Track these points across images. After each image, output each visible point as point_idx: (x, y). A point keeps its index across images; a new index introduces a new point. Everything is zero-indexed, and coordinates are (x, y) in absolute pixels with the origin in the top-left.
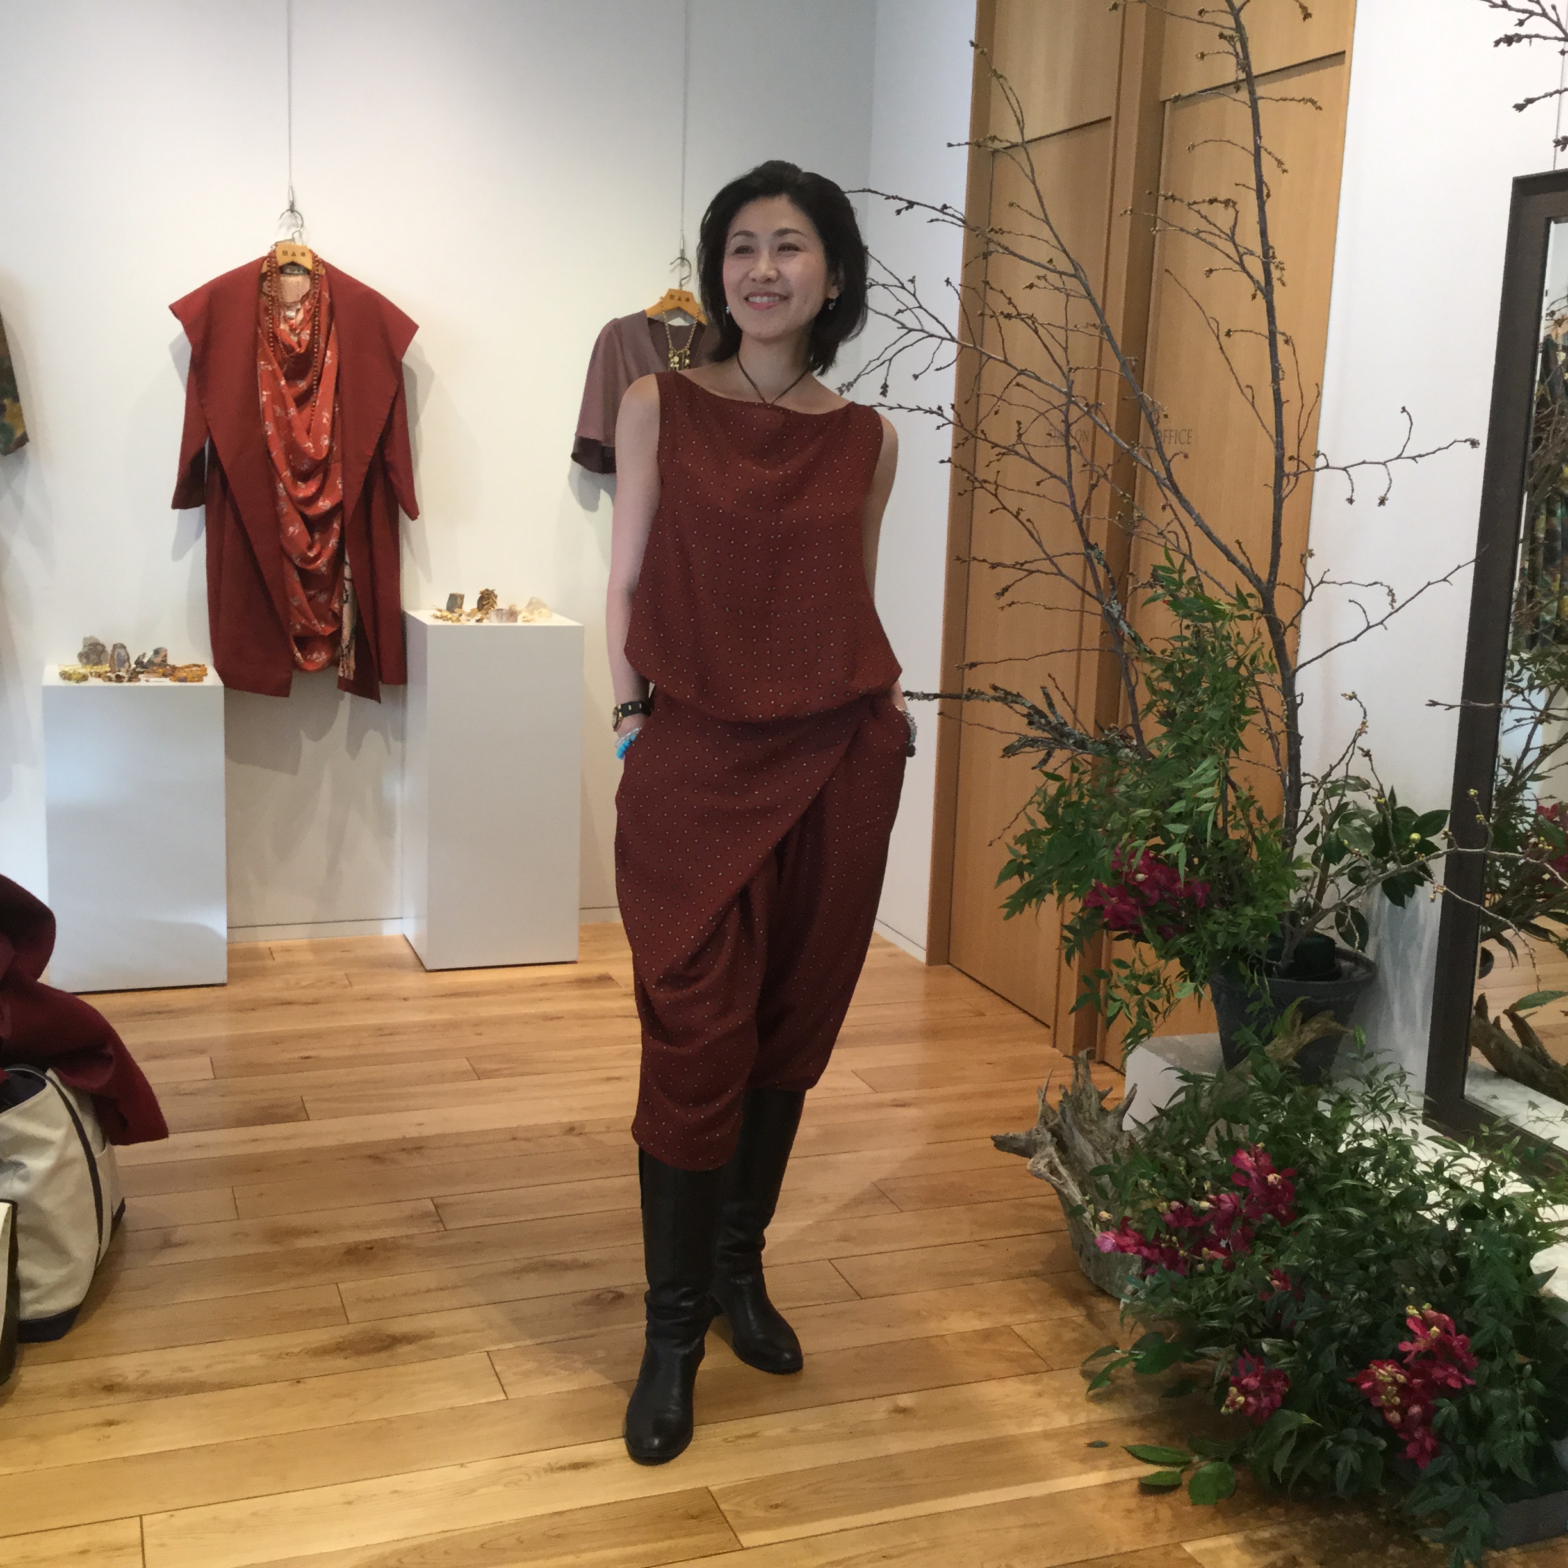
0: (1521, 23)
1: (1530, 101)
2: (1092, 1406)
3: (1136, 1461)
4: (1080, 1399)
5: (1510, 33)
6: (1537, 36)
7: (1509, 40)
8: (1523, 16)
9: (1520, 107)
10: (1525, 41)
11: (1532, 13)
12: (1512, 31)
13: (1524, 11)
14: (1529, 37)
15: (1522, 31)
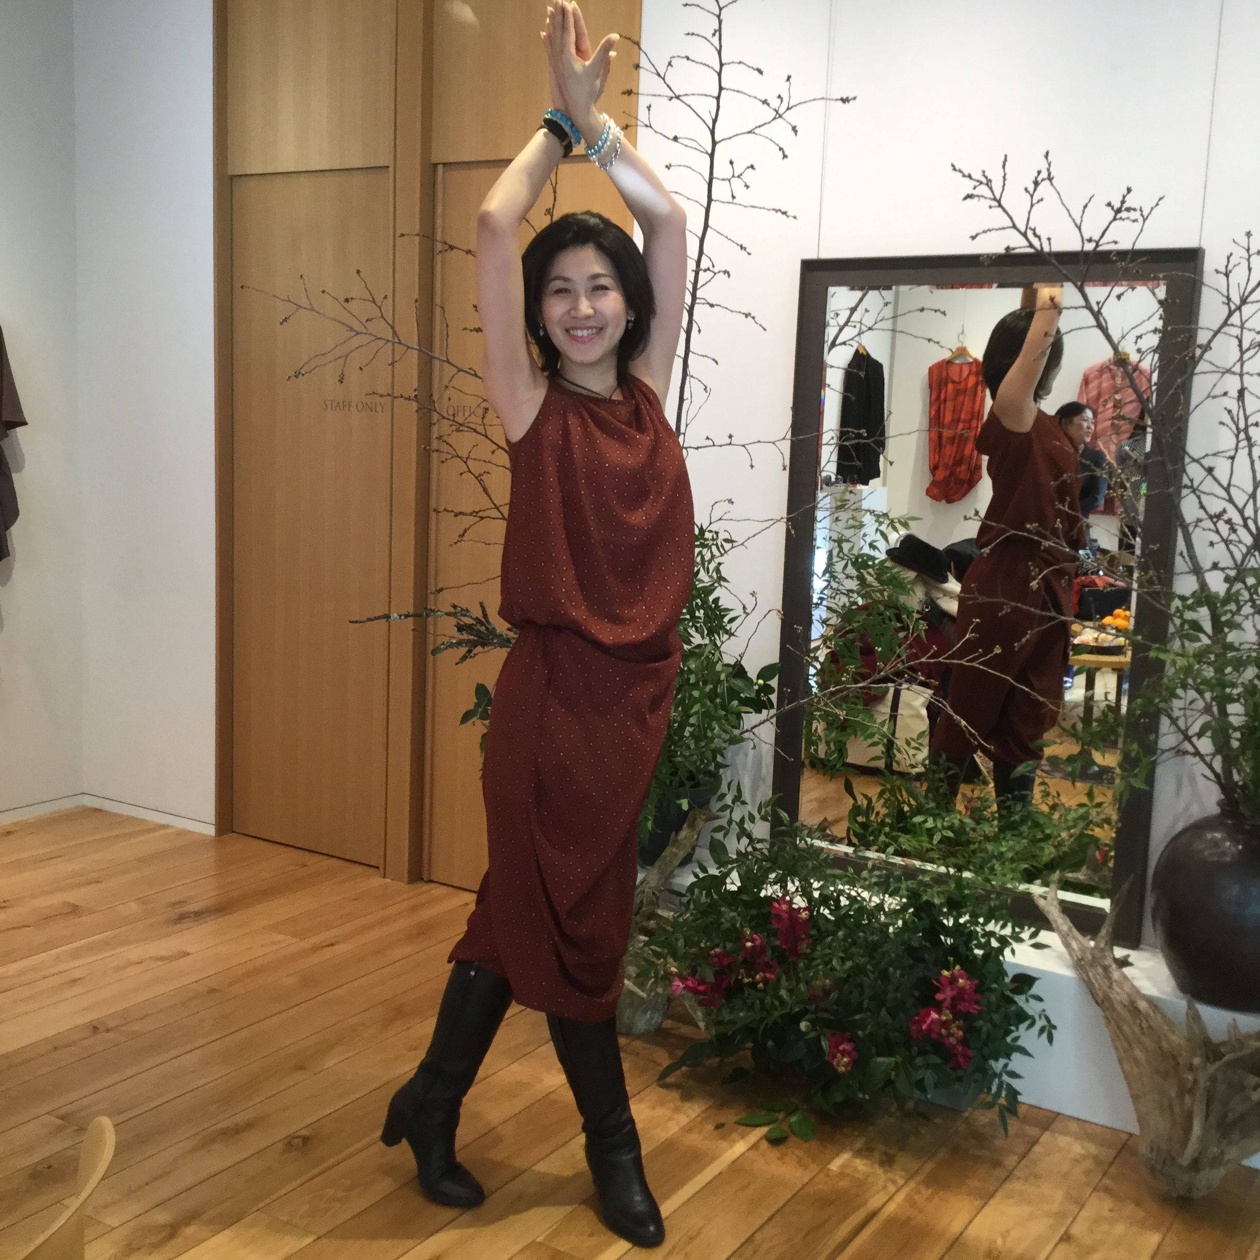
0: (975, 188)
1: (977, 235)
2: (687, 1105)
3: (749, 1129)
4: (679, 1103)
5: (970, 193)
6: (982, 196)
7: (969, 196)
8: (977, 184)
9: (973, 238)
10: (976, 199)
11: (981, 183)
12: (971, 192)
13: (978, 181)
14: (978, 196)
15: (975, 192)
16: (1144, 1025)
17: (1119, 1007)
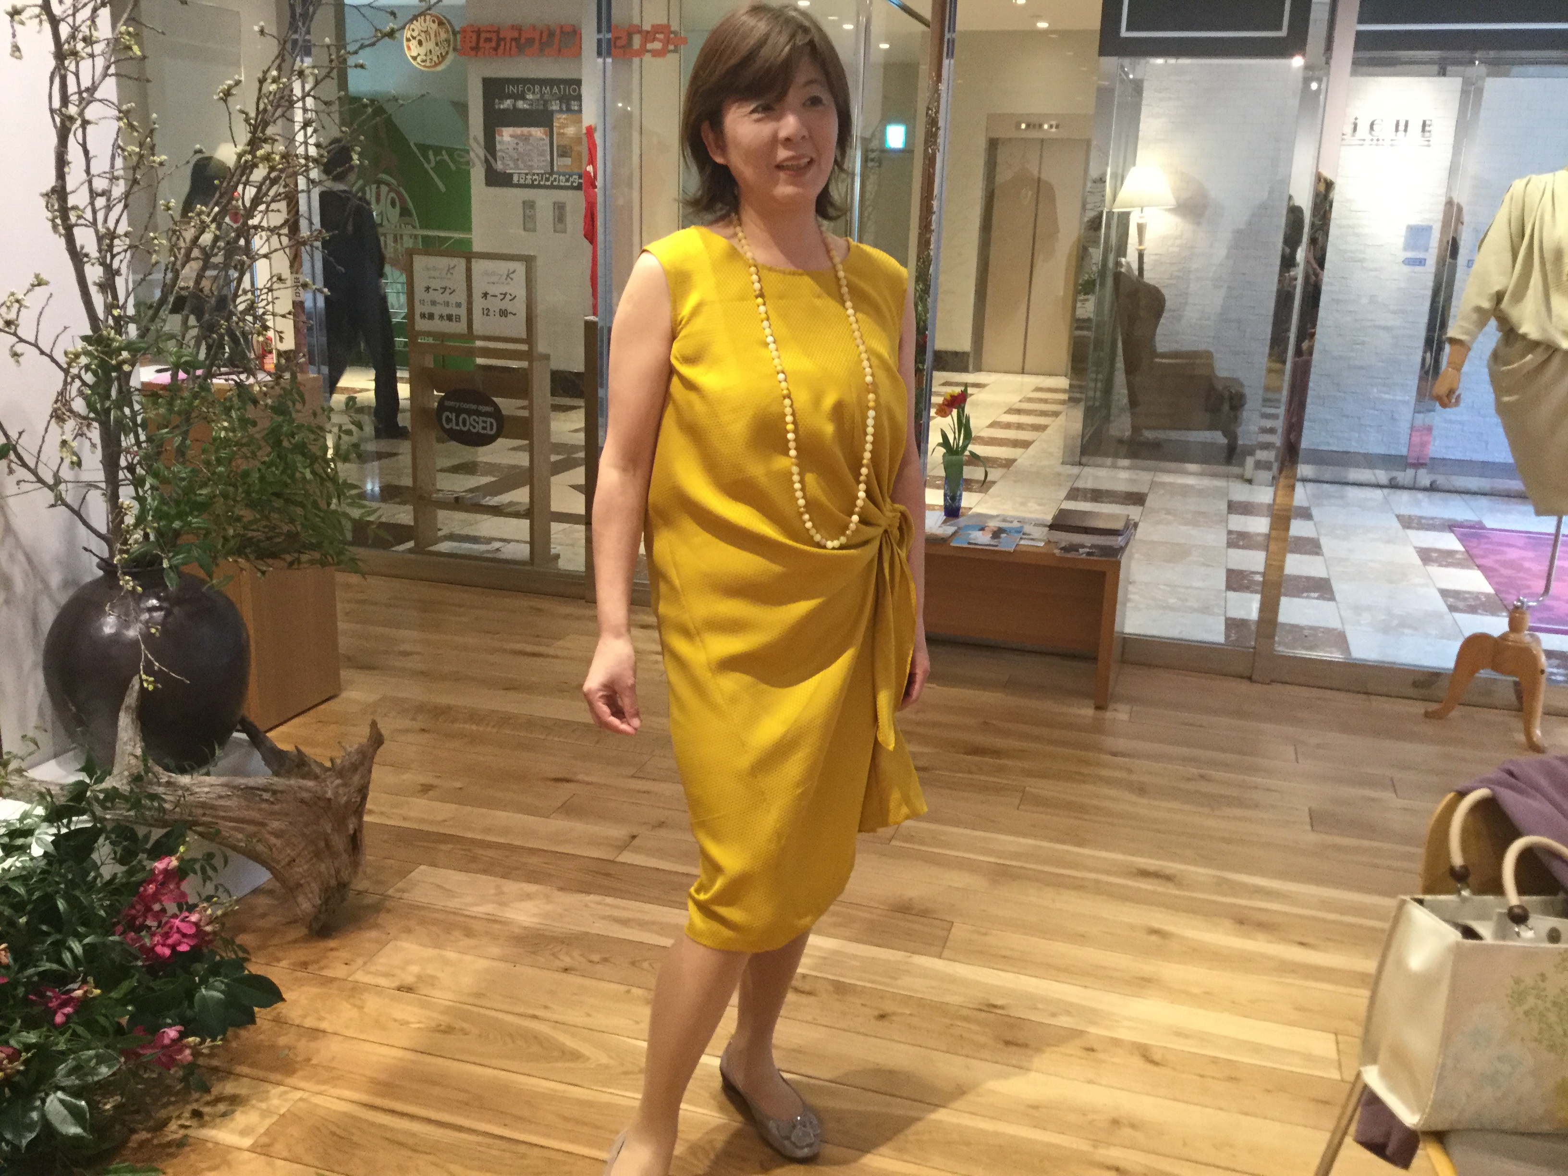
16: (265, 796)
17: (222, 802)
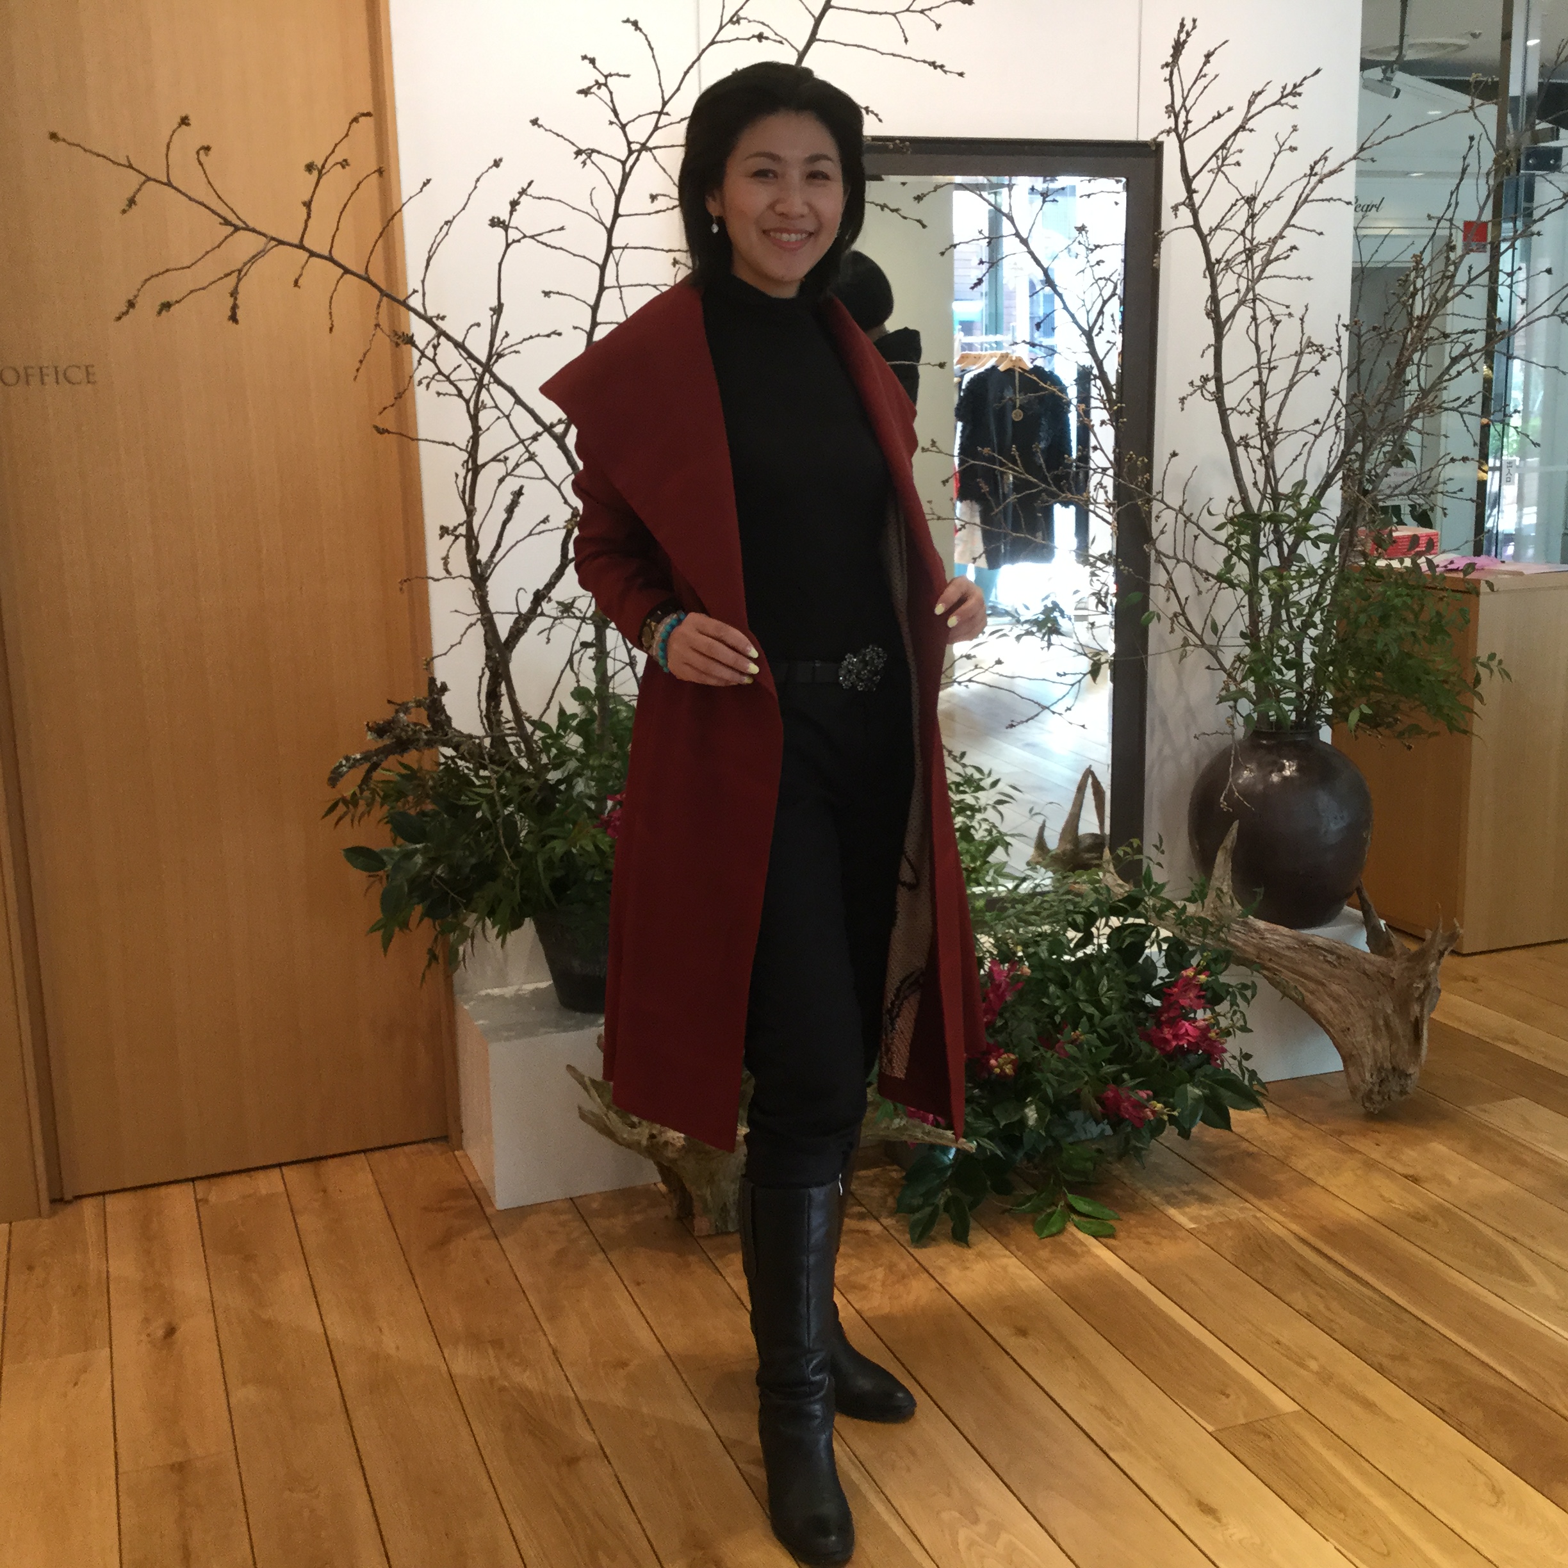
16: (1330, 958)
